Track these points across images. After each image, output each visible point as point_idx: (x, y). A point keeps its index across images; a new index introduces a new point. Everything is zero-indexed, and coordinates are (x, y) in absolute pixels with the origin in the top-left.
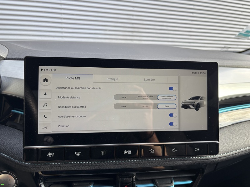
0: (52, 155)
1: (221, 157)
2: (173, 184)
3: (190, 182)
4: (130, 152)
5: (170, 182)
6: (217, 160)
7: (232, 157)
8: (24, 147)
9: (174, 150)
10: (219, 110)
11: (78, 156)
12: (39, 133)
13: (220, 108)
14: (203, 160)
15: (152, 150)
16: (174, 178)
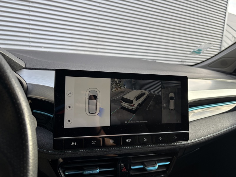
0: (75, 144)
1: (190, 143)
2: (157, 164)
3: (168, 163)
4: (130, 140)
5: (155, 164)
6: (187, 145)
7: (197, 143)
8: (54, 139)
9: (160, 138)
10: (189, 109)
11: (94, 144)
12: (65, 127)
13: (189, 108)
14: (178, 145)
15: (145, 139)
16: (157, 160)
